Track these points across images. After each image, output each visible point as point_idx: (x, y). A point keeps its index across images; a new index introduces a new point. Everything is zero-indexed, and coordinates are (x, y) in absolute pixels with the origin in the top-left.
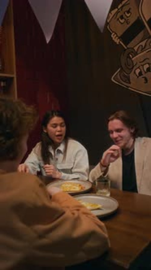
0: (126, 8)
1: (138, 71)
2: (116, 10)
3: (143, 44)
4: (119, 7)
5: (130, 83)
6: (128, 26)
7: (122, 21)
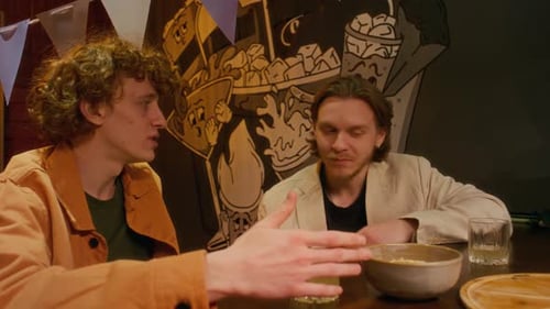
0: (182, 21)
1: (192, 117)
2: (172, 21)
3: (198, 76)
4: (176, 17)
5: (183, 134)
6: (184, 47)
7: (178, 39)
